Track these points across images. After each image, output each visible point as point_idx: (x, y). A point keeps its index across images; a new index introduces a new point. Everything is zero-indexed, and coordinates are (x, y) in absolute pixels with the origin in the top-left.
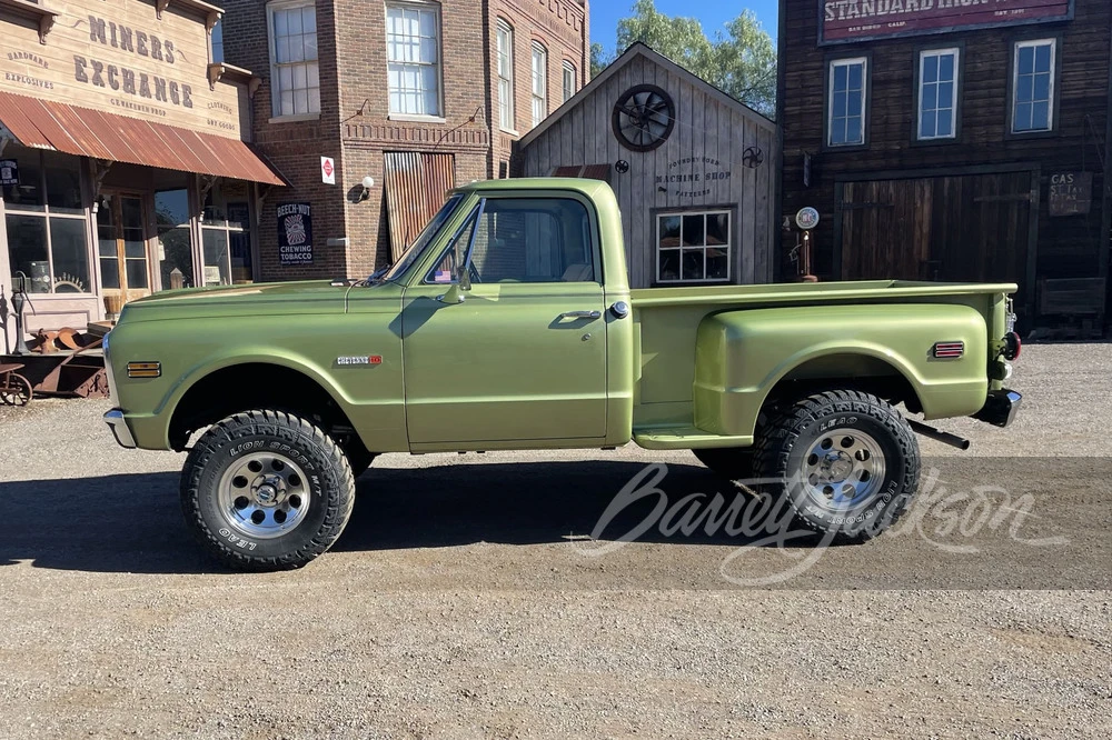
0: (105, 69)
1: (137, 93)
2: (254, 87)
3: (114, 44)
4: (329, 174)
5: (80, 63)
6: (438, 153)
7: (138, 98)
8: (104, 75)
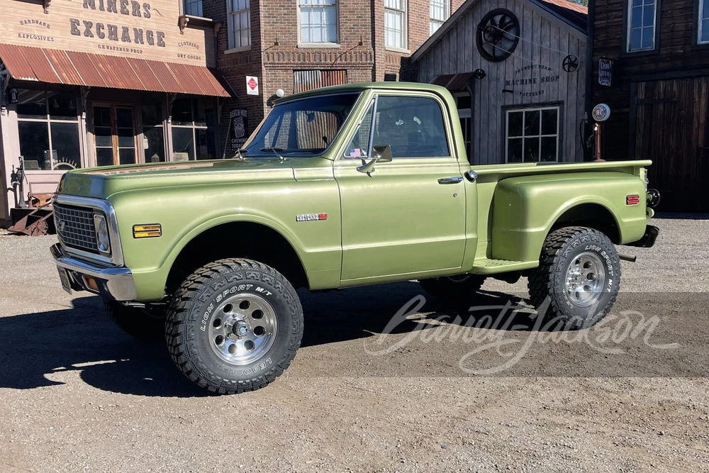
0: (94, 26)
1: (120, 40)
2: (217, 29)
3: (102, 8)
4: (253, 88)
5: (75, 23)
6: (334, 70)
7: (120, 43)
8: (93, 30)
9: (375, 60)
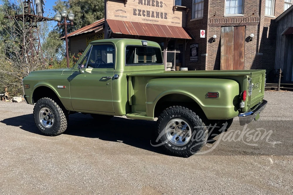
0: (142, 11)
1: (151, 17)
2: (187, 11)
3: (145, 4)
4: (203, 35)
5: (135, 10)
6: (240, 26)
7: (151, 18)
8: (141, 13)
9: (260, 21)
